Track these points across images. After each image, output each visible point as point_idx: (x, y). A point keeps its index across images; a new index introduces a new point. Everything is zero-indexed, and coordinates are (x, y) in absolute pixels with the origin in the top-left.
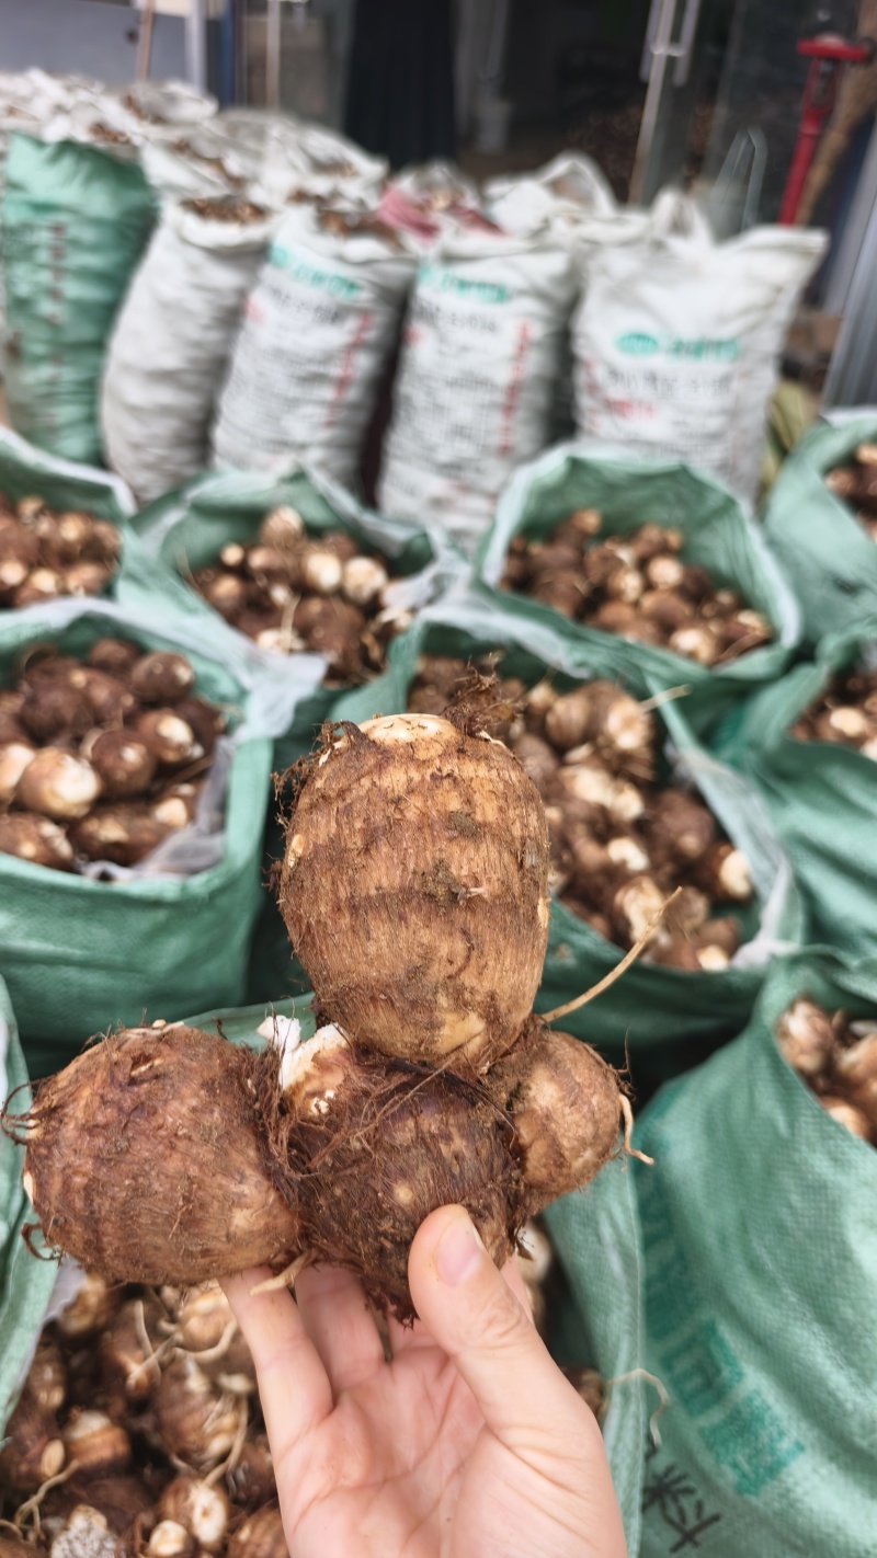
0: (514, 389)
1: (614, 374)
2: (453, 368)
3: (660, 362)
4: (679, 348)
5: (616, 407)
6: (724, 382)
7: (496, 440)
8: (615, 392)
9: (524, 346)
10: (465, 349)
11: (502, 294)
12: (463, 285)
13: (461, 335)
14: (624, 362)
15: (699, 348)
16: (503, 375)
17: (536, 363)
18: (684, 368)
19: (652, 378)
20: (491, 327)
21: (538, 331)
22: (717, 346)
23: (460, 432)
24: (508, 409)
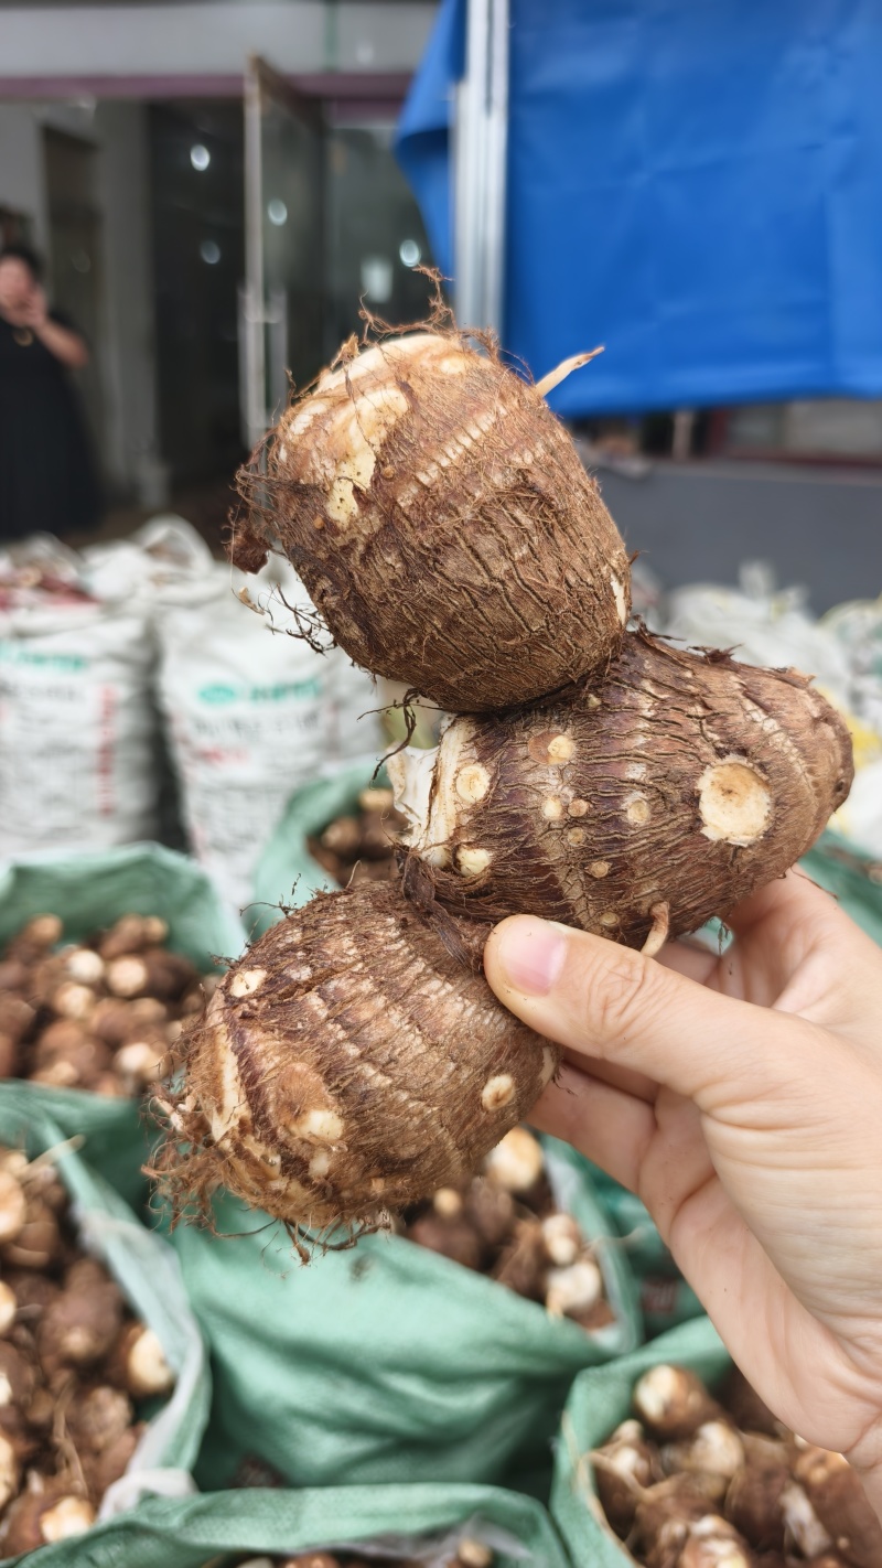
0: (107, 751)
1: (201, 726)
2: (39, 739)
3: (243, 709)
4: (258, 694)
5: (207, 757)
6: (311, 719)
7: (96, 801)
8: (204, 742)
9: (109, 709)
10: (45, 721)
11: (78, 662)
12: (39, 659)
13: (43, 707)
14: (209, 713)
15: (279, 692)
16: (92, 739)
17: (126, 723)
18: (267, 712)
19: (237, 725)
20: (71, 695)
21: (123, 692)
22: (298, 687)
23: (54, 800)
24: (104, 770)
